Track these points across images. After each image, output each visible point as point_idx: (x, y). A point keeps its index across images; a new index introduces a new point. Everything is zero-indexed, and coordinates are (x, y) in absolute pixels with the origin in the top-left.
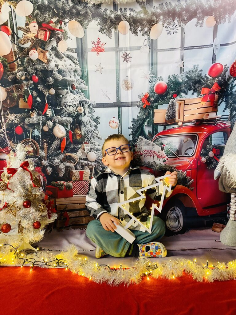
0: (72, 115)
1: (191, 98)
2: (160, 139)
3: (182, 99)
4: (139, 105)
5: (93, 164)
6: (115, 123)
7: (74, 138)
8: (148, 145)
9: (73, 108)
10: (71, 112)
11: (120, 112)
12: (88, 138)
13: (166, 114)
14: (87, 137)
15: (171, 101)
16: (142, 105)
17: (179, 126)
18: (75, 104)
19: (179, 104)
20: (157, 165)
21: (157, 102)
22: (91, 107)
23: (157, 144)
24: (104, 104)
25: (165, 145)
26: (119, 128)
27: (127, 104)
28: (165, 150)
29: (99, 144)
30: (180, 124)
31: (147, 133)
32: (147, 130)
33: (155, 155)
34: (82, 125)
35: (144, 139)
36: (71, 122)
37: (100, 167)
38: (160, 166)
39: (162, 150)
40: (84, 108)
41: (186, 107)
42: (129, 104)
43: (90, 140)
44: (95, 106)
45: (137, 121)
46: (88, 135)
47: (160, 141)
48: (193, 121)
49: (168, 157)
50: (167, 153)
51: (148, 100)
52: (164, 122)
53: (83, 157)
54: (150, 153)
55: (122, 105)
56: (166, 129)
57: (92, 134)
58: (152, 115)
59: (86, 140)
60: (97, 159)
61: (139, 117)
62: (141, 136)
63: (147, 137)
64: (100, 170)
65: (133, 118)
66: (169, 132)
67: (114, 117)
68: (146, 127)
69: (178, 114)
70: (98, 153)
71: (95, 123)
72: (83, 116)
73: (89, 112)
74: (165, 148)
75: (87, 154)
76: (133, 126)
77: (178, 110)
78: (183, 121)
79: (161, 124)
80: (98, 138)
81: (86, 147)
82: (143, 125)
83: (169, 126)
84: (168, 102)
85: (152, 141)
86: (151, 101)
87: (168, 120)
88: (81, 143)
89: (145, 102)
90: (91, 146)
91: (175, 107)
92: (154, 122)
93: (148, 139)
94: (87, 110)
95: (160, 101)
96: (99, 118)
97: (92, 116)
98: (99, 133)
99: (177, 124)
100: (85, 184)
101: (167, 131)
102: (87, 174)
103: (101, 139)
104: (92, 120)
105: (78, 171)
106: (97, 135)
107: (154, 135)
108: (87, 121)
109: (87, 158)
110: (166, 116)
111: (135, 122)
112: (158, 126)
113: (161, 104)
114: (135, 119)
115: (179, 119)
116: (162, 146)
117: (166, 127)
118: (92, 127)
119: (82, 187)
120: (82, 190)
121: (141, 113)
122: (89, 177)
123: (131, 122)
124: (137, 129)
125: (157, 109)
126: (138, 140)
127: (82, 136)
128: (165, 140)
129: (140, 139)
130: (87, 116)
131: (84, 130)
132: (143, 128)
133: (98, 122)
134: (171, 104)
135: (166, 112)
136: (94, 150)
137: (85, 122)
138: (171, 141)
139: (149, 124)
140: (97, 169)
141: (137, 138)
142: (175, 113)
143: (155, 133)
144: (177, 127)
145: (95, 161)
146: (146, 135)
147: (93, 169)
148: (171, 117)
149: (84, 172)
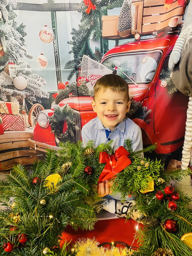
2: (110, 59)
5: (23, 93)
8: (96, 67)
11: (53, 18)
12: (13, 57)
13: (118, 23)
14: (11, 54)
15: (124, 2)
16: (85, 9)
17: (136, 40)
19: (136, 7)
21: (106, 5)
22: (10, 8)
23: (107, 67)
24: (29, 5)
25: (118, 67)
26: (55, 42)
27: (63, 6)
30: (137, 36)
31: (94, 51)
32: (94, 46)
34: (3, 37)
35: (89, 58)
37: (34, 97)
40: (1, 11)
42: (66, 7)
43: (15, 60)
44: (16, 6)
45: (80, 32)
46: (13, 52)
47: (111, 62)
48: (153, 33)
52: (116, 35)
53: (7, 84)
55: (56, 8)
56: (119, 44)
57: (18, 51)
58: (99, 25)
59: (11, 59)
60: (28, 87)
61: (81, 27)
62: (86, 55)
63: (93, 56)
64: (33, 101)
65: (73, 29)
66: (123, 48)
67: (45, 26)
68: (92, 42)
69: (134, 23)
70: (29, 78)
71: (20, 34)
72: (2, 23)
73: (9, 17)
74: (118, 71)
75: (13, 79)
76: (73, 40)
77: (135, 16)
78: (141, 33)
79: (112, 38)
80: (27, 56)
81: (11, 69)
82: (88, 39)
83: (123, 40)
84: (121, 5)
85: (100, 62)
86: (97, 3)
87: (121, 31)
88: (4, 63)
89: (88, 5)
90: (18, 67)
91: (130, 11)
92: (103, 35)
93: (95, 58)
94: (7, 14)
95: (109, 3)
96: (25, 27)
97: (14, 23)
98: (28, 50)
99: (133, 37)
100: (16, 119)
101: (119, 47)
102: (16, 107)
103: (31, 58)
104: (15, 30)
105: (4, 103)
106: (24, 52)
107: (102, 53)
108: (9, 31)
109: (13, 84)
110: (119, 26)
111: (76, 35)
112: (109, 40)
113: (111, 7)
114: (76, 30)
115: (136, 29)
116: (113, 68)
117: (118, 42)
118: (17, 40)
119: (13, 122)
120: (14, 125)
121: (84, 21)
122: (20, 111)
123: (71, 34)
124: (80, 44)
125: (106, 16)
126: (81, 61)
127: (5, 54)
128: (118, 60)
129: (85, 58)
130: (7, 23)
131: (6, 45)
132: (88, 43)
133: (24, 33)
134: (124, 7)
135: (118, 20)
136: (22, 73)
137: (6, 33)
138: (125, 61)
139: (96, 37)
140: (29, 101)
141: (81, 58)
142: (131, 20)
143: (105, 51)
144: (133, 42)
145: (25, 89)
146: (92, 53)
147: (22, 101)
148: (125, 26)
149: (11, 104)
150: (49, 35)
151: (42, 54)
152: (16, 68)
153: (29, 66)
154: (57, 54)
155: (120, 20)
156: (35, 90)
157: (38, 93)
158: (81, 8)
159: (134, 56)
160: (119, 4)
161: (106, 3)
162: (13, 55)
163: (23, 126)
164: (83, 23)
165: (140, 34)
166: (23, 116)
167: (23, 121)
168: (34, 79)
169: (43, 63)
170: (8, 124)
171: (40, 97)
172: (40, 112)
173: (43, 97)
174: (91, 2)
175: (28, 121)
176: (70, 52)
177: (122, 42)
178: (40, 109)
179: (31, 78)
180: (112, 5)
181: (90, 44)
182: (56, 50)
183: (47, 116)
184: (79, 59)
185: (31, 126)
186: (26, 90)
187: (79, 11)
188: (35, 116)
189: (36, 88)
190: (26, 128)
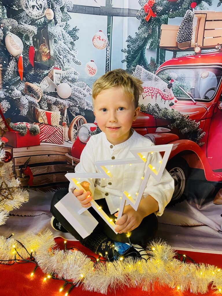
0: (37, 22)
1: (216, 12)
2: (166, 71)
3: (203, 11)
4: (139, 15)
5: (66, 103)
6: (102, 40)
7: (38, 58)
8: (150, 79)
9: (38, 10)
10: (35, 18)
11: (110, 23)
12: (60, 62)
13: (178, 34)
14: (58, 59)
15: (187, 12)
16: (144, 16)
17: (196, 53)
18: (41, 5)
19: (198, 19)
20: (160, 110)
21: (166, 14)
22: (65, 10)
23: (163, 79)
24: (87, 8)
25: (174, 80)
26: (108, 49)
27: (121, 12)
28: (174, 88)
29: (76, 71)
30: (197, 50)
31: (149, 62)
32: (149, 56)
33: (159, 94)
34: (51, 40)
35: (143, 69)
36: (34, 33)
37: (77, 108)
38: (164, 112)
39: (170, 89)
40: (54, 12)
41: (208, 25)
42: (124, 12)
43: (62, 65)
44: (71, 9)
45: (136, 40)
46: (60, 56)
47: (167, 75)
48: (216, 47)
49: (177, 99)
50: (176, 93)
51: (153, 10)
52: (175, 46)
53: (49, 90)
54: (152, 91)
55: (114, 12)
56: (177, 56)
57: (67, 55)
58: (157, 34)
59: (57, 63)
60: (71, 96)
61: (138, 35)
62: (140, 65)
63: (148, 67)
64: (76, 113)
65: (129, 36)
66: (181, 61)
67: (100, 31)
68: (147, 51)
69: (195, 35)
70: (74, 86)
71: (72, 38)
72: (53, 25)
73: (63, 19)
74: (173, 85)
75: (56, 85)
76: (128, 49)
77: (196, 28)
78: (202, 46)
79: (170, 49)
80: (75, 62)
81: (56, 74)
82: (144, 48)
83: (181, 52)
84: (183, 15)
85: (155, 74)
86: (158, 11)
87: (180, 42)
88: (49, 68)
89: (148, 12)
90: (63, 73)
91: (191, 23)
92: (160, 45)
93: (149, 69)
94: (60, 16)
95: (171, 12)
96: (78, 30)
97: (67, 25)
98: (77, 55)
99: (193, 50)
100: (55, 130)
101: (177, 59)
102: (56, 117)
103: (79, 64)
104: (67, 33)
105: (43, 112)
106: (73, 57)
107: (158, 64)
108: (59, 34)
109: (56, 92)
110: (178, 37)
111: (132, 43)
112: (166, 51)
113: (173, 16)
114: (133, 38)
115: (197, 42)
116: (169, 81)
117: (176, 54)
118: (66, 44)
119: (51, 134)
120: (52, 137)
121: (142, 28)
122: (60, 122)
123: (126, 41)
124: (135, 53)
125: (166, 25)
126: (134, 71)
127: (51, 57)
128: (175, 72)
129: (138, 69)
130: (59, 25)
131: (54, 48)
132: (143, 53)
133: (76, 37)
134: (186, 18)
135: (178, 30)
136: (68, 80)
137: (56, 36)
138: (183, 75)
139: (152, 47)
140: (72, 112)
141: (134, 68)
142: (192, 33)
143: (161, 61)
144: (193, 55)
145: (68, 98)
146: (147, 64)
147: (64, 111)
148: (185, 38)
149: (51, 113)
150: (102, 41)
151: (91, 61)
152: (62, 74)
153: (76, 73)
154: (109, 62)
155: (180, 31)
156: (79, 100)
157: (83, 103)
158: (141, 15)
159: (193, 70)
160: (181, 13)
161: (167, 12)
162: (59, 60)
163: (62, 139)
164: (140, 31)
165: (200, 48)
166: (63, 128)
167: (62, 133)
168: (79, 88)
169: (92, 71)
170: (45, 135)
171: (84, 108)
172: (82, 125)
173: (87, 109)
174: (151, 10)
175: (67, 135)
176: (123, 61)
177: (180, 54)
178: (82, 122)
179: (76, 86)
180: (174, 14)
181: (146, 53)
182: (108, 57)
183: (89, 131)
184: (132, 69)
185: (70, 140)
186: (70, 100)
187: (138, 17)
188: (76, 130)
189: (81, 98)
190: (65, 142)
